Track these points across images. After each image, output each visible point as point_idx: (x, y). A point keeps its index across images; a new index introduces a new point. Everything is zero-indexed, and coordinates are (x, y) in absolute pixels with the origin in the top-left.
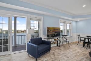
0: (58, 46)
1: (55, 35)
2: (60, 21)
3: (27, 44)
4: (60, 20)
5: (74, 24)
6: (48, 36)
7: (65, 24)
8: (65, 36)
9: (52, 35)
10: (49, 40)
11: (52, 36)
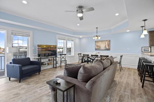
0: (54, 67)
1: (50, 54)
2: (57, 38)
3: (7, 66)
4: (57, 36)
5: (77, 41)
6: (39, 55)
7: (65, 41)
8: (63, 56)
9: (45, 54)
10: (40, 60)
11: (45, 56)
